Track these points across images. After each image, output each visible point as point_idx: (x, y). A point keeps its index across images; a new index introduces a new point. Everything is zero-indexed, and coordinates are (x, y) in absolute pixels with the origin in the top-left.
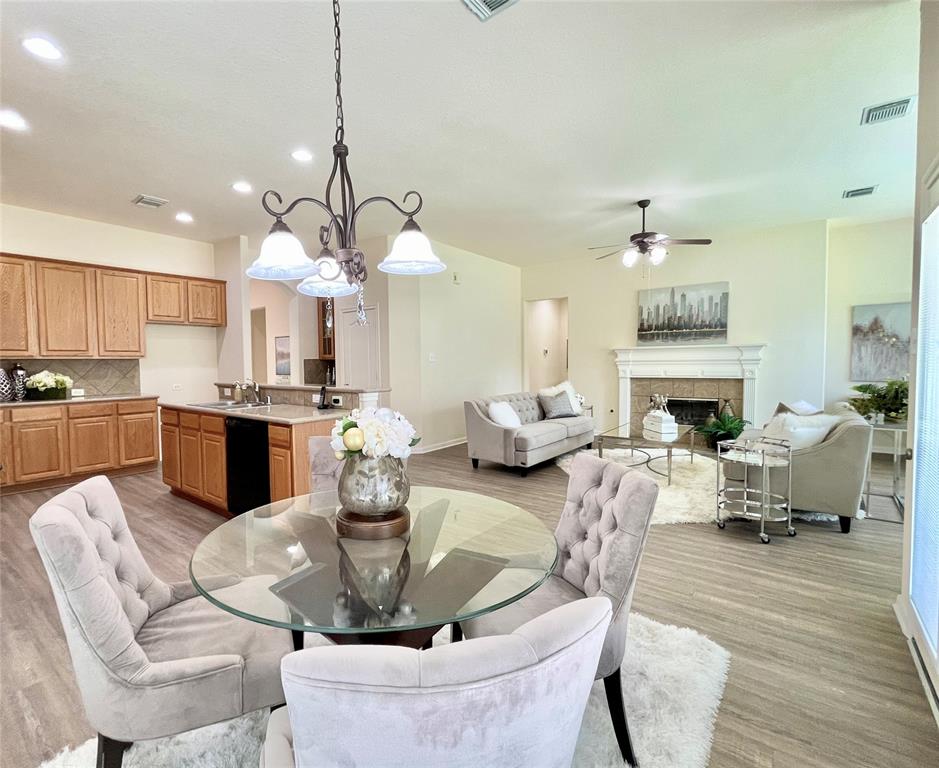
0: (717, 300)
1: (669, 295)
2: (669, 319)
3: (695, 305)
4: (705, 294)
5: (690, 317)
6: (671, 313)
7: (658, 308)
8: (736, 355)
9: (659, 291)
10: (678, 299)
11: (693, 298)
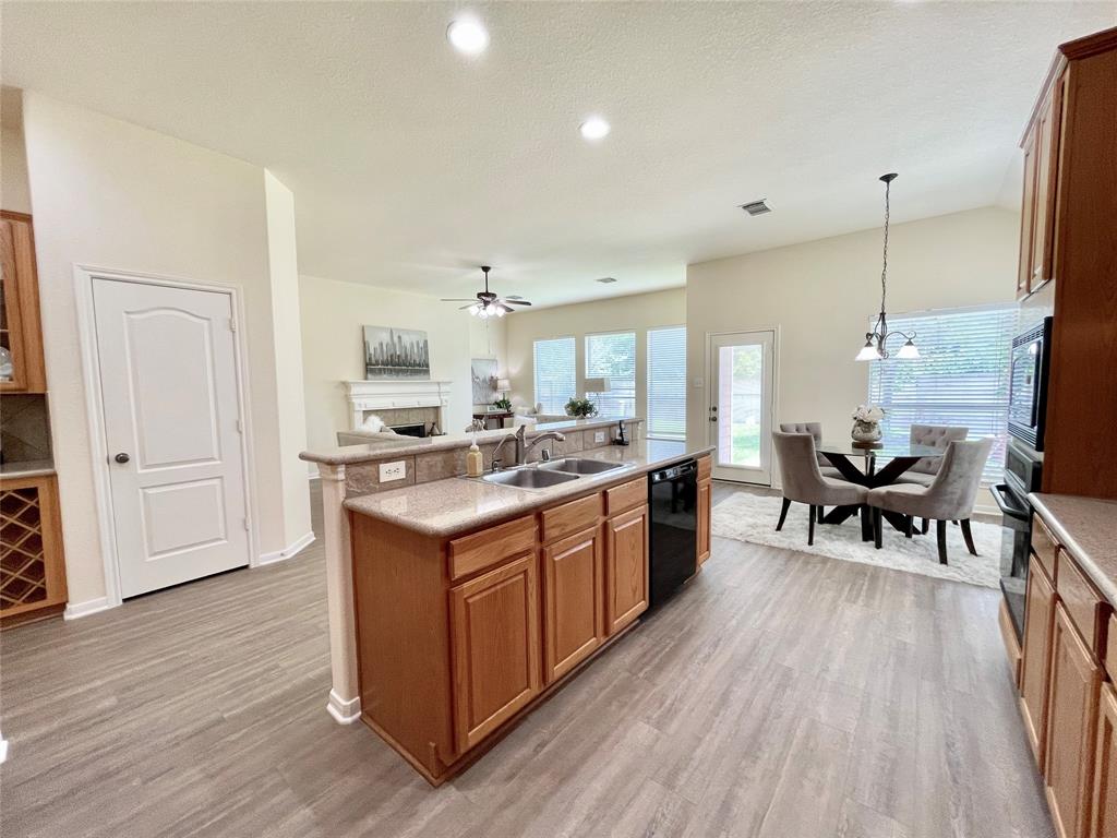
0: (421, 345)
1: (389, 334)
2: (392, 356)
3: (408, 347)
4: (414, 338)
5: (406, 356)
6: (392, 351)
7: (381, 344)
8: (435, 388)
9: (382, 329)
10: (396, 339)
11: (407, 340)
